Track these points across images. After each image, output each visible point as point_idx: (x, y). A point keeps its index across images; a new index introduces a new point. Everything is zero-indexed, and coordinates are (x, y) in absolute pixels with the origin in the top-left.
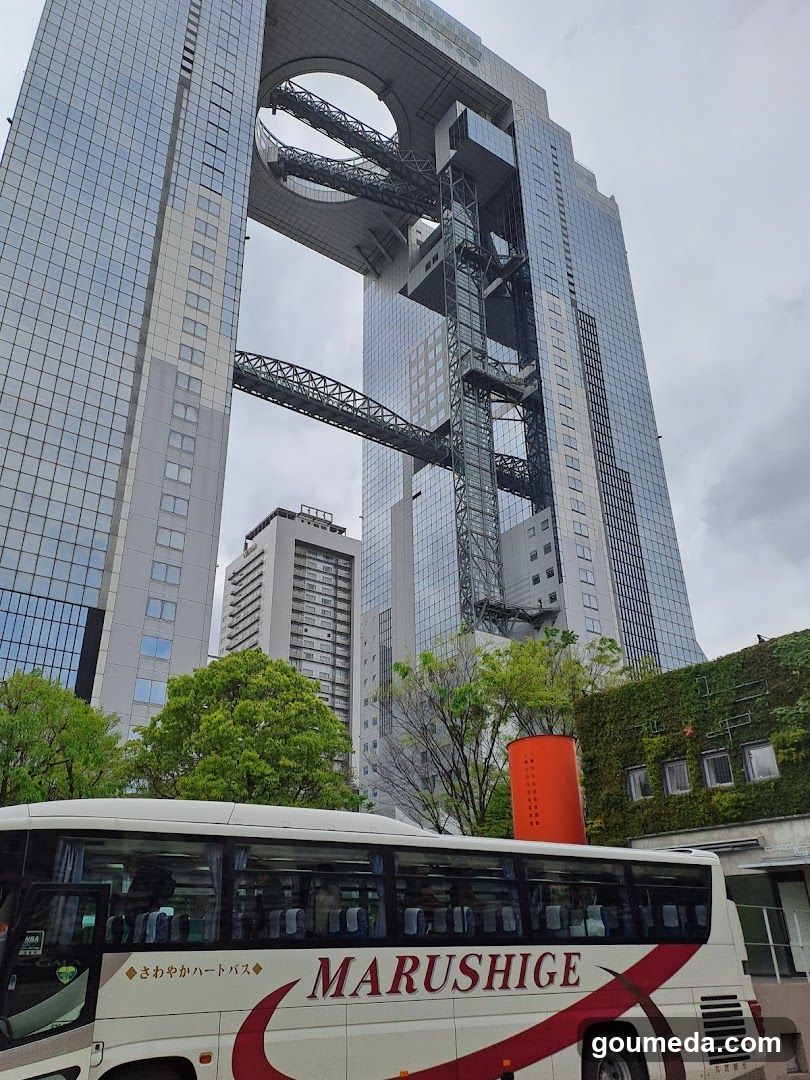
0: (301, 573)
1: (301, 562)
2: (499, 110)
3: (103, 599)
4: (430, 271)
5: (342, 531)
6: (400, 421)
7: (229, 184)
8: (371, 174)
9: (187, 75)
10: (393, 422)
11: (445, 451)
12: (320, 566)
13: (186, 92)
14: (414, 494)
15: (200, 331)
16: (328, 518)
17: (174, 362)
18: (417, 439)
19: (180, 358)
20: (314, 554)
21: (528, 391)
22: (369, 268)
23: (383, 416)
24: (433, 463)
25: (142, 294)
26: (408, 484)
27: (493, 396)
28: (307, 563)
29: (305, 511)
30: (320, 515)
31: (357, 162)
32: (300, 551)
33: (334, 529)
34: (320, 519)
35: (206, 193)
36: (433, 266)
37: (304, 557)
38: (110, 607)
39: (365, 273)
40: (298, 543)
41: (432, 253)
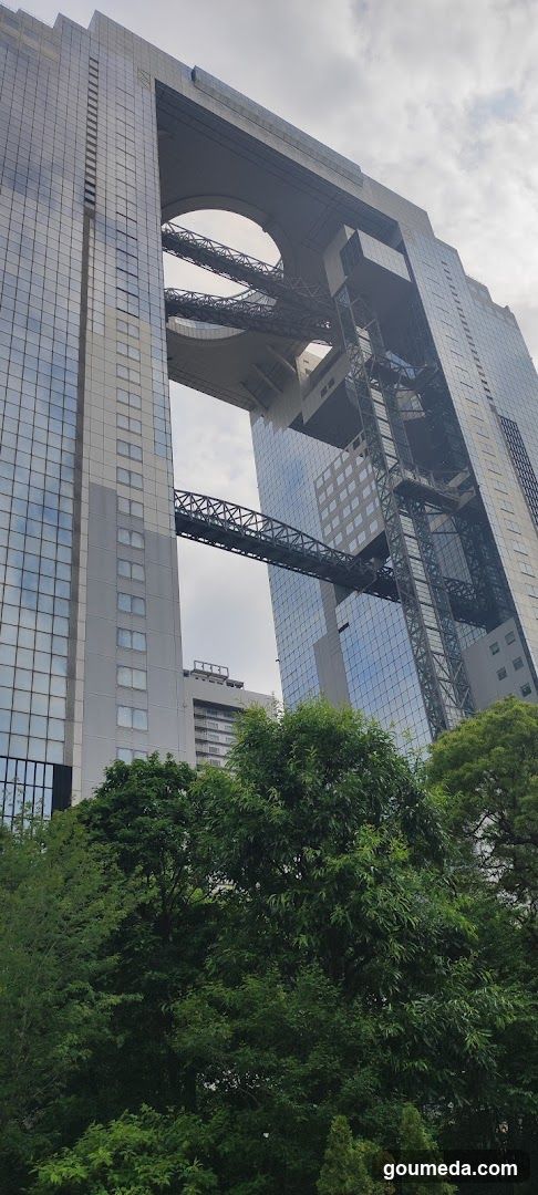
0: (202, 736)
1: (202, 724)
2: (387, 231)
3: (68, 754)
4: (326, 396)
5: (240, 685)
6: (322, 548)
7: (144, 306)
8: (258, 305)
9: (92, 207)
10: (314, 549)
11: (372, 575)
12: (221, 726)
13: (91, 221)
14: (340, 626)
15: (135, 453)
16: (224, 672)
17: (112, 486)
18: (342, 565)
19: (118, 482)
20: (213, 713)
21: (465, 499)
22: (257, 403)
23: (303, 544)
24: (358, 591)
25: (72, 419)
26: (330, 617)
27: (428, 509)
28: (208, 724)
29: (199, 667)
30: (215, 671)
31: (245, 296)
32: (201, 712)
33: (231, 684)
34: (216, 675)
35: (123, 316)
36: (330, 391)
37: (203, 717)
38: (76, 763)
39: (250, 407)
40: (197, 703)
41: (328, 377)
